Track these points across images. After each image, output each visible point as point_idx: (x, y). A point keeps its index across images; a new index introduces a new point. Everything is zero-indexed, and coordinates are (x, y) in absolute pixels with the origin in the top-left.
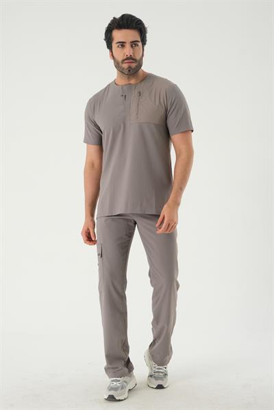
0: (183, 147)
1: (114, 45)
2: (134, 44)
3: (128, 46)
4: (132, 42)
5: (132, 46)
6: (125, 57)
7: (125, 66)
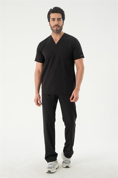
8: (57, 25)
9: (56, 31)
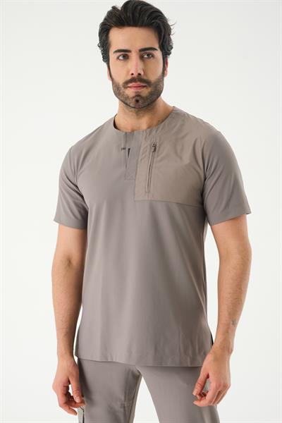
0: (232, 244)
1: (113, 56)
2: (145, 54)
3: (134, 56)
4: (141, 50)
5: (142, 58)
6: (129, 77)
7: (130, 92)
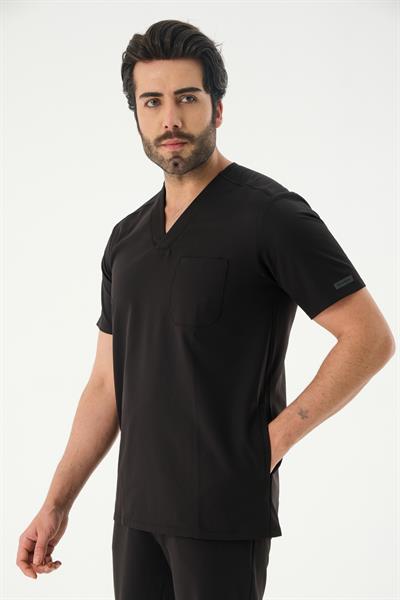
8: (177, 134)
9: (176, 165)
